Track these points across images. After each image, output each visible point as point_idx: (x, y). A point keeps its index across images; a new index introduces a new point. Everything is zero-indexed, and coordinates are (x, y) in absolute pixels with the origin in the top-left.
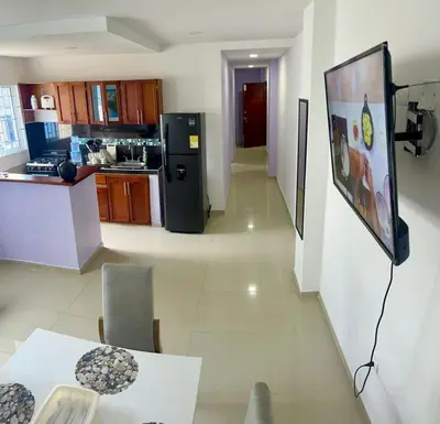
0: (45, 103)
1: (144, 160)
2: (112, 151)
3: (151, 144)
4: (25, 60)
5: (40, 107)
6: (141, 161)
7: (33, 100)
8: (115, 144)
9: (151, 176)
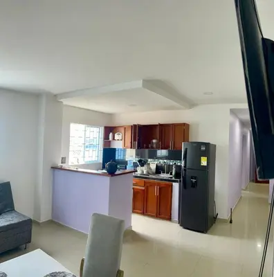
0: (117, 137)
1: (173, 173)
2: (153, 167)
3: (179, 164)
4: (110, 115)
5: (114, 139)
6: (171, 174)
7: (111, 135)
8: (156, 162)
9: (174, 184)
